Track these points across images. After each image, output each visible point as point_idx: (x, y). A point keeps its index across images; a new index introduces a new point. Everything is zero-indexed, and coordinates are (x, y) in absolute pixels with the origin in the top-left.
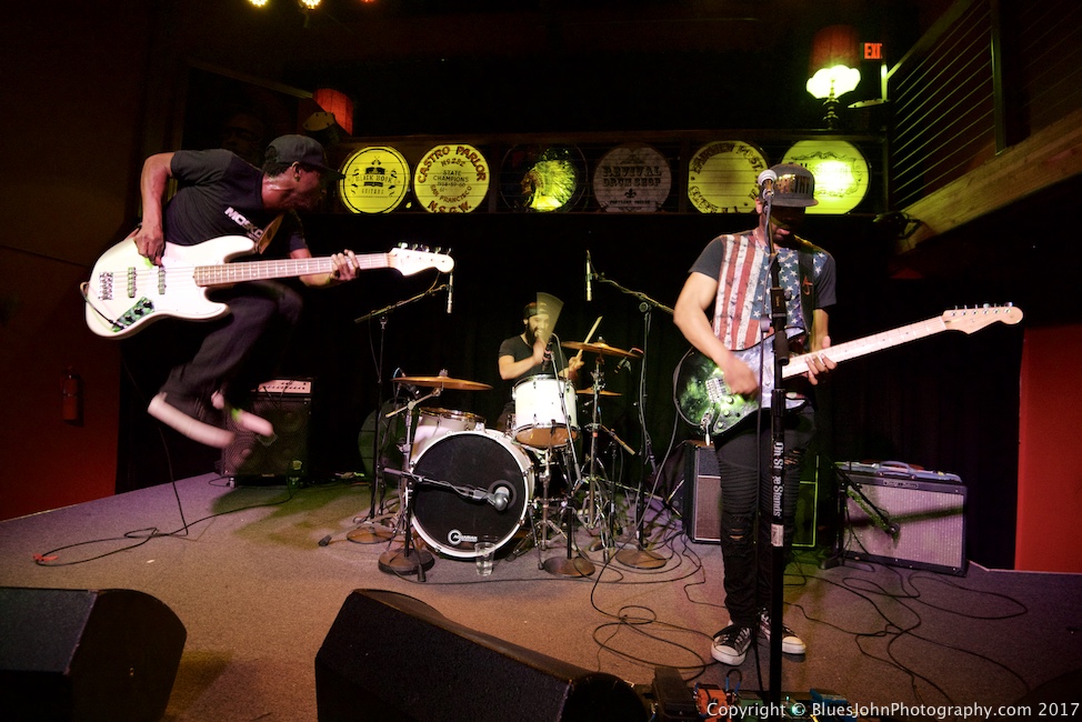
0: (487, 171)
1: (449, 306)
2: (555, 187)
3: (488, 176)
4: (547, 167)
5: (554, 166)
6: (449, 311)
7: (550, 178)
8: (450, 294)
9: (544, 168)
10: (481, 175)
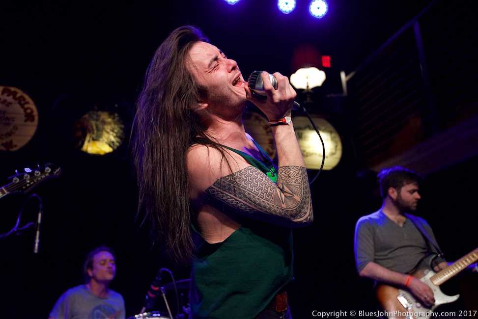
0: (36, 113)
1: (37, 245)
2: (105, 135)
3: (36, 118)
4: (98, 116)
5: (105, 116)
6: (36, 251)
7: (101, 126)
8: (38, 233)
9: (95, 117)
10: (29, 117)
